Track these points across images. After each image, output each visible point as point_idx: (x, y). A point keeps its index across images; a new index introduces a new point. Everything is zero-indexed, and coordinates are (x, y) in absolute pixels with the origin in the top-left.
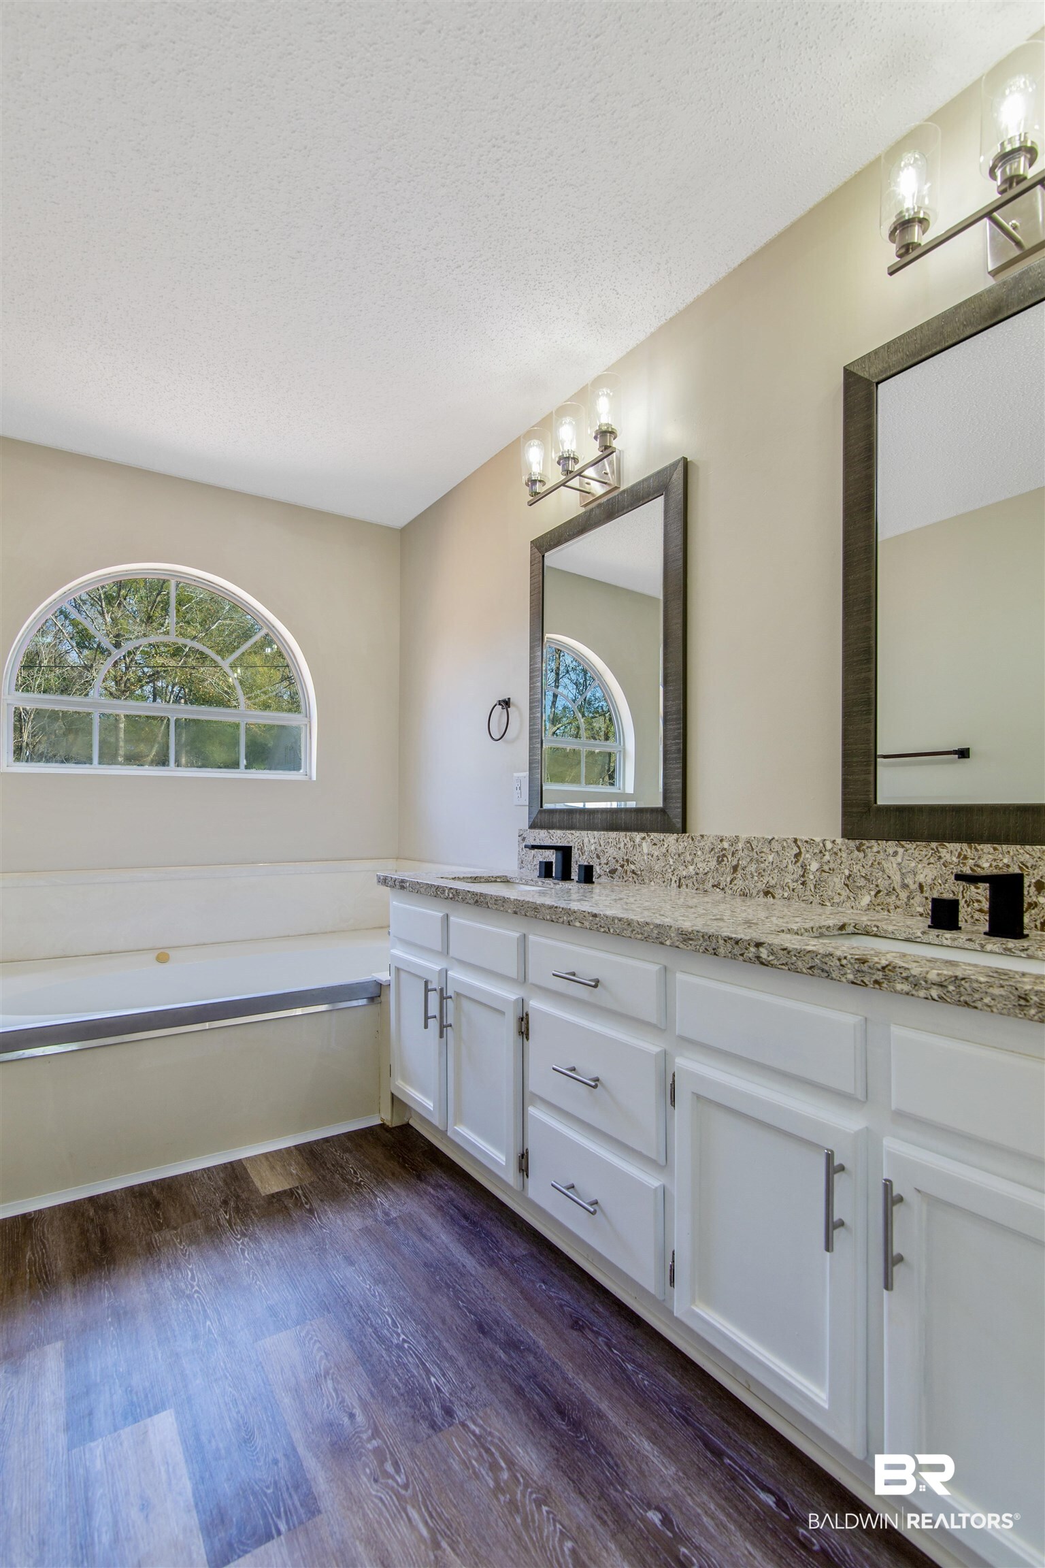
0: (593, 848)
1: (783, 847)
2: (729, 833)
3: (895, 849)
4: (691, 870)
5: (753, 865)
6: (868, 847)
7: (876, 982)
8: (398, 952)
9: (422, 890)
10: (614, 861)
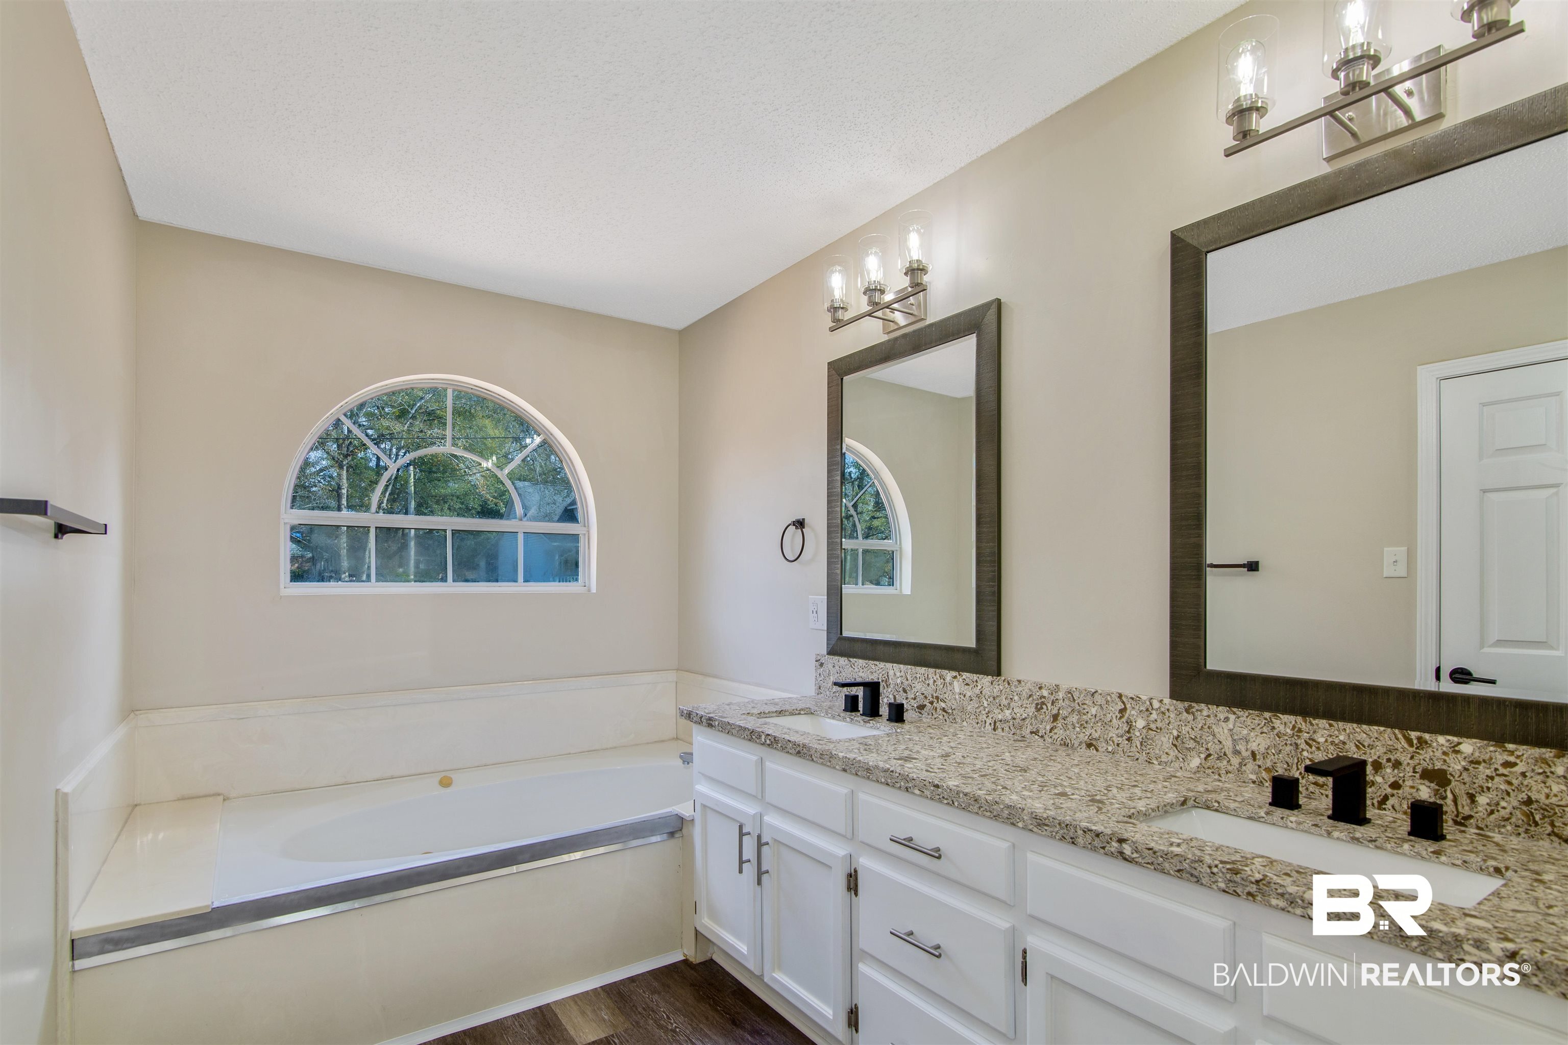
0: (899, 681)
1: (1107, 702)
2: (1049, 680)
3: (1227, 715)
4: (1007, 714)
5: (1074, 715)
6: (1197, 710)
7: (1249, 894)
8: (703, 788)
9: (734, 731)
10: (922, 697)
